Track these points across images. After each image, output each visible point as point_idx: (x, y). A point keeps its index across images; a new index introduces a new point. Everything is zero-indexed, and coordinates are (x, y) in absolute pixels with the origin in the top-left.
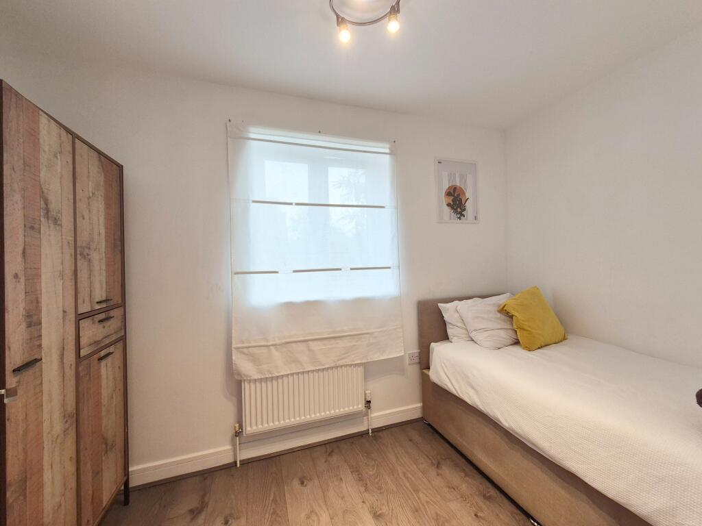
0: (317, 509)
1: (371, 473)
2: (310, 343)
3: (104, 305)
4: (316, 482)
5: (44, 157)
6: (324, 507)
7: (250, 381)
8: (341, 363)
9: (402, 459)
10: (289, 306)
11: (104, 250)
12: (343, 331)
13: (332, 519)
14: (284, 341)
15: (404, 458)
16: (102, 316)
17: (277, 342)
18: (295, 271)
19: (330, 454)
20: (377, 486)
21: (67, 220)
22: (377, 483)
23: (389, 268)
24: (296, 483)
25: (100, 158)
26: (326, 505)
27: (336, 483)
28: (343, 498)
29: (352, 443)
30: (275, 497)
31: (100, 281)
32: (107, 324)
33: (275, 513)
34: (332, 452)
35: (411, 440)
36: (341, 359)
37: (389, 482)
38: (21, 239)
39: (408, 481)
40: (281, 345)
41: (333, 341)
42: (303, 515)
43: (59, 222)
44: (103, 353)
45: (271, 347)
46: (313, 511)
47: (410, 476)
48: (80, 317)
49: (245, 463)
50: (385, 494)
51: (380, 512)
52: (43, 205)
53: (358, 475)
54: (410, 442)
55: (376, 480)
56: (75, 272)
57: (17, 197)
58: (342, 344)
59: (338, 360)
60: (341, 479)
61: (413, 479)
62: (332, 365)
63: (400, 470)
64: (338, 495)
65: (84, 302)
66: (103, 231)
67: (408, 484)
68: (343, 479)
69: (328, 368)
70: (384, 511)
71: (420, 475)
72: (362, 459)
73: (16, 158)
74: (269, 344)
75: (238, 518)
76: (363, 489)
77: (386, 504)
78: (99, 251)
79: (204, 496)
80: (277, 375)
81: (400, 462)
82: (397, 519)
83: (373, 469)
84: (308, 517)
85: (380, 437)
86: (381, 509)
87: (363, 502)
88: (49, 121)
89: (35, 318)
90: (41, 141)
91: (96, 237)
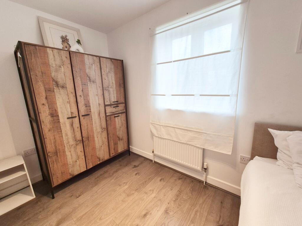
0: (155, 191)
1: (184, 197)
2: (176, 129)
3: (116, 103)
4: (165, 183)
5: (87, 66)
6: (157, 192)
7: (155, 136)
8: (188, 143)
9: (205, 205)
10: (170, 110)
11: (115, 87)
12: (192, 128)
13: (154, 197)
14: (165, 125)
15: (206, 206)
16: (115, 106)
17: (163, 125)
18: (172, 95)
19: (179, 179)
20: (180, 203)
21: (98, 81)
22: (181, 203)
23: (229, 96)
24: (160, 178)
25: (111, 60)
26: (158, 192)
27: (169, 189)
28: (165, 195)
29: (193, 181)
30: (150, 178)
31: (114, 96)
32: (117, 108)
33: (146, 181)
34: (181, 178)
35: (221, 203)
36: (189, 141)
37: (187, 207)
38: (81, 87)
39: (194, 215)
40: (164, 126)
41: (186, 131)
42: (150, 189)
43: (95, 82)
44: (116, 115)
45: (161, 126)
46: (153, 190)
47: (198, 214)
48: (105, 106)
49: (155, 162)
50: (178, 209)
51: (169, 212)
52: (88, 78)
53: (179, 194)
54: (220, 203)
55: (182, 202)
56: (103, 94)
57: (79, 78)
58: (191, 134)
59: (188, 141)
60: (172, 190)
61: (198, 217)
62: (185, 142)
63: (197, 207)
64: (165, 193)
65: (107, 102)
66: (114, 82)
67: (192, 216)
68: (173, 190)
69: (182, 143)
70: (170, 213)
71: (204, 219)
72: (188, 190)
73: (77, 69)
74: (160, 124)
75: (139, 175)
76: (174, 199)
77: (174, 212)
78: (113, 88)
79: (140, 164)
80: (163, 137)
81: (202, 206)
82: (171, 220)
83: (187, 197)
84: (150, 191)
85: (208, 189)
86: (170, 212)
87: (168, 203)
88: (88, 56)
89: (88, 105)
90: (86, 62)
91: (111, 85)
